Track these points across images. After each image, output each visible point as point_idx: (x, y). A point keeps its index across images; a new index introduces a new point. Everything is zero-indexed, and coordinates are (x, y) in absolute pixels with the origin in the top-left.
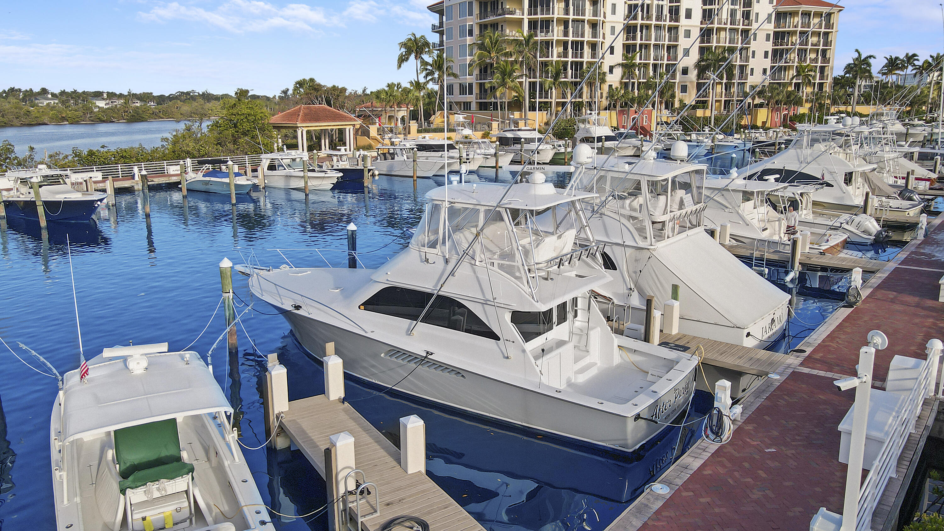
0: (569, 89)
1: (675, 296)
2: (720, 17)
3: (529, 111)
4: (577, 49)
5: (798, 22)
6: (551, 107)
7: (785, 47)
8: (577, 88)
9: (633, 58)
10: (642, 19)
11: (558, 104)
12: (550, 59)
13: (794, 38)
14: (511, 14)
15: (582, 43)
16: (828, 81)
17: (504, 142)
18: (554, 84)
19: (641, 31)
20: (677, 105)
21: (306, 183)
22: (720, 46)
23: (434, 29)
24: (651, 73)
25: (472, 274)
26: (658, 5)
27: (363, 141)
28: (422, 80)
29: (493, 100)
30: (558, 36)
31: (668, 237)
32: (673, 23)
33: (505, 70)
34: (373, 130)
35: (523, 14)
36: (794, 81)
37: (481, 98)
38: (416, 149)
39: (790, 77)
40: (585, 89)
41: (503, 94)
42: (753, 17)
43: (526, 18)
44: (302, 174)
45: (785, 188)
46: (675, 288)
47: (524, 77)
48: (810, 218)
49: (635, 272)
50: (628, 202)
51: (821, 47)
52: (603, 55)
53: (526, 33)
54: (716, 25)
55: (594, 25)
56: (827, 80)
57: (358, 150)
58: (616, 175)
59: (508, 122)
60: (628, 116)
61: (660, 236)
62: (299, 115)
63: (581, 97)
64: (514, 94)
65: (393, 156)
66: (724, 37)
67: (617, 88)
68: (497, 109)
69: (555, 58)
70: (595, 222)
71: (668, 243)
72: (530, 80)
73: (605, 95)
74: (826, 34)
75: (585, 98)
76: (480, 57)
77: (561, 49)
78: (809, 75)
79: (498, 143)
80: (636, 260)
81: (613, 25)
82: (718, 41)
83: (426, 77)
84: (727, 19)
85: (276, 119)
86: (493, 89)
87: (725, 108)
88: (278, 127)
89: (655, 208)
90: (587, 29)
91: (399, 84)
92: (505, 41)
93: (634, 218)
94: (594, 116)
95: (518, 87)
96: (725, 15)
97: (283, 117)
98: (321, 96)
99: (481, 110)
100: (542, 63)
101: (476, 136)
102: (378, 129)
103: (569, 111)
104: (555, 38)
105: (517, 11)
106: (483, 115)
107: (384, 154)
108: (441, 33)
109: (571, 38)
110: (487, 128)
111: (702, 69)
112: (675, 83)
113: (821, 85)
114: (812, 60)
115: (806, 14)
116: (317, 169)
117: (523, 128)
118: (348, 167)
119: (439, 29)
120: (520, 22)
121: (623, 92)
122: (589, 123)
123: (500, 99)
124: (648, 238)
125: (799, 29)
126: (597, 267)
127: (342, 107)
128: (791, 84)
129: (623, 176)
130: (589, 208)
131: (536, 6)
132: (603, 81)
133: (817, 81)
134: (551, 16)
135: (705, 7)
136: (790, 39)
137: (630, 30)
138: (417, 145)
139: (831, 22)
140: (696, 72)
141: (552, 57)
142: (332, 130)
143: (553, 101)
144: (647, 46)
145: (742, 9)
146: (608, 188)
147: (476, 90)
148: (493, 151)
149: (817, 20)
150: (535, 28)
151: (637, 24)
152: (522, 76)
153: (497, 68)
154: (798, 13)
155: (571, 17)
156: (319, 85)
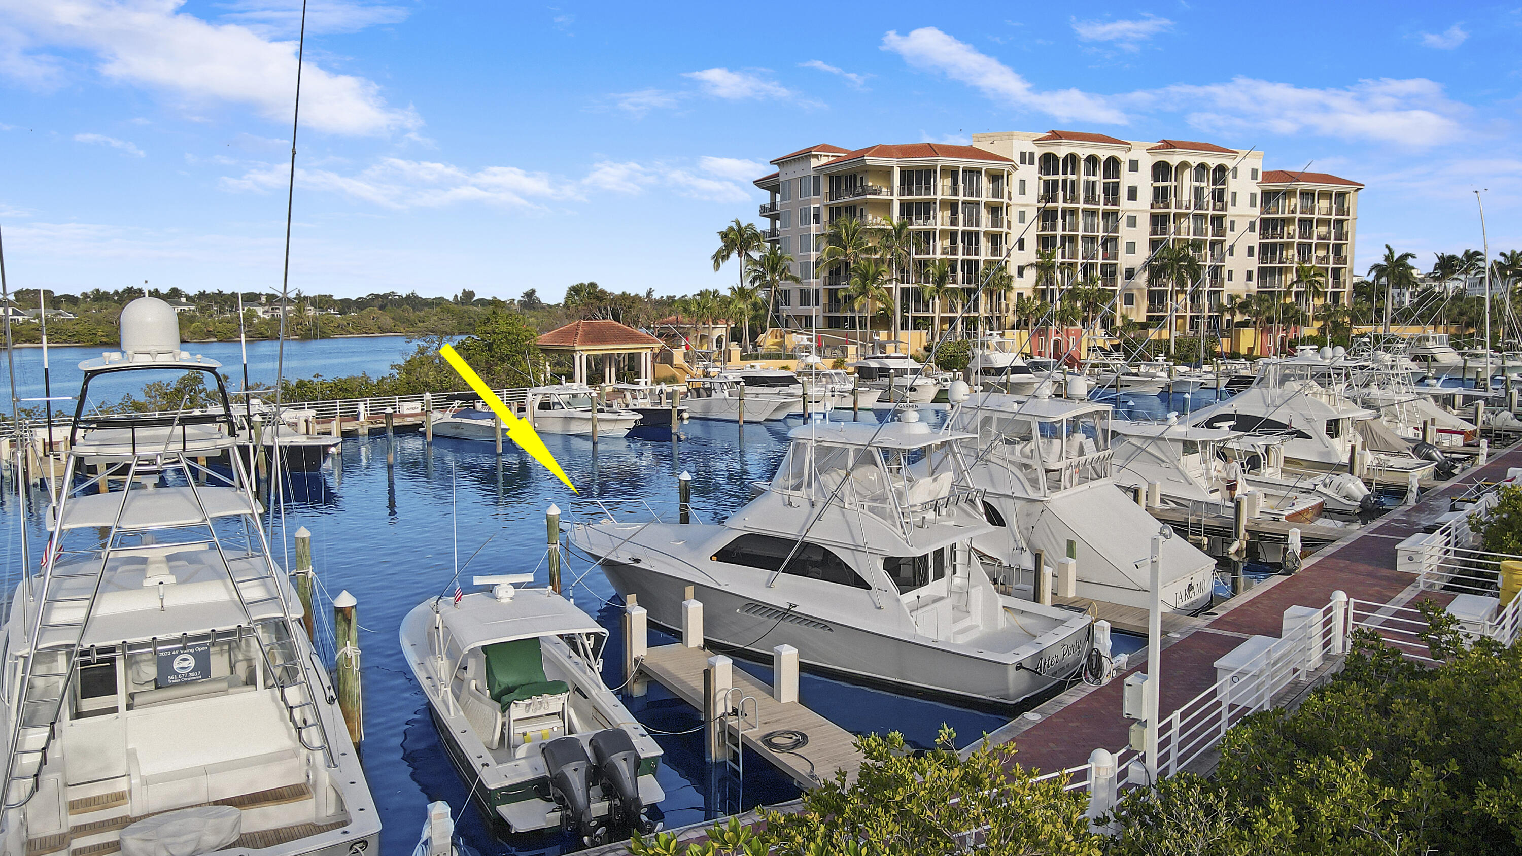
0: (959, 300)
1: (1071, 552)
2: (1179, 198)
3: (902, 329)
4: (970, 243)
5: (1296, 205)
6: (933, 324)
7: (1279, 240)
8: (970, 297)
9: (1052, 255)
10: (1065, 201)
11: (943, 320)
12: (931, 256)
13: (1291, 228)
14: (875, 194)
15: (977, 234)
16: (1347, 290)
17: (865, 374)
18: (937, 292)
19: (1064, 218)
20: (1119, 323)
21: (594, 427)
22: (1179, 240)
23: (763, 211)
24: (1080, 278)
25: (841, 517)
26: (1088, 182)
27: (665, 370)
28: (747, 285)
29: (849, 314)
30: (942, 225)
31: (1065, 488)
32: (1109, 207)
33: (867, 272)
34: (678, 356)
35: (892, 195)
36: (1294, 289)
37: (830, 311)
38: (743, 383)
39: (1289, 283)
40: (983, 299)
41: (864, 307)
42: (1228, 198)
43: (896, 199)
44: (589, 415)
45: (1239, 437)
46: (1071, 544)
47: (894, 282)
48: (1278, 478)
49: (1027, 529)
50: (1018, 447)
51: (1332, 241)
52: (1009, 251)
53: (896, 221)
54: (1173, 210)
55: (995, 210)
56: (1344, 287)
57: (658, 384)
58: (1003, 416)
59: (870, 345)
60: (1046, 337)
61: (1056, 488)
62: (577, 334)
63: (976, 310)
64: (879, 305)
65: (709, 392)
66: (1186, 225)
67: (1029, 299)
68: (855, 327)
69: (939, 256)
70: (980, 469)
71: (1065, 494)
72: (902, 285)
73: (1011, 308)
74: (1339, 223)
75: (983, 311)
76: (831, 254)
77: (947, 243)
78: (1318, 282)
79: (857, 375)
80: (1028, 515)
81: (1022, 209)
82: (1178, 231)
83: (753, 282)
84: (1190, 201)
85: (544, 339)
86: (849, 299)
87: (1191, 328)
88: (546, 351)
89: (1048, 453)
90: (985, 216)
91: (716, 292)
92: (866, 231)
93: (1027, 466)
94: (996, 339)
95: (885, 297)
96: (1186, 195)
97: (554, 336)
98: (606, 308)
99: (830, 327)
100: (920, 261)
101: (824, 364)
102: (685, 354)
103: (959, 330)
104: (939, 227)
105: (884, 189)
106: (833, 335)
107: (697, 390)
108: (774, 218)
109: (961, 228)
110: (839, 352)
111: (1155, 271)
112: (1114, 291)
113: (1336, 296)
114: (1320, 260)
115: (1307, 194)
116: (606, 409)
117: (893, 355)
118: (649, 407)
119: (770, 212)
120: (887, 206)
121: (1038, 303)
122: (988, 347)
123: (859, 312)
124: (1042, 489)
125: (1298, 215)
126: (978, 516)
127: (636, 323)
128: (1288, 293)
129: (1010, 416)
130: (972, 454)
131: (910, 184)
132: (1009, 288)
133: (1330, 289)
134: (932, 197)
135: (1156, 184)
136: (1285, 228)
137: (1047, 216)
138: (743, 378)
139: (1346, 205)
140: (1146, 275)
141: (934, 253)
142: (619, 355)
143: (936, 315)
144: (1072, 239)
145: (1211, 187)
146: (994, 430)
147: (824, 299)
148: (850, 387)
149: (1324, 203)
150: (910, 213)
151: (1057, 207)
152: (890, 281)
153: (854, 270)
154: (1295, 193)
155: (961, 198)
156: (603, 292)
